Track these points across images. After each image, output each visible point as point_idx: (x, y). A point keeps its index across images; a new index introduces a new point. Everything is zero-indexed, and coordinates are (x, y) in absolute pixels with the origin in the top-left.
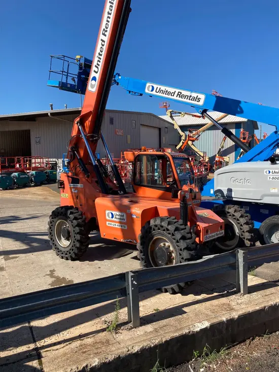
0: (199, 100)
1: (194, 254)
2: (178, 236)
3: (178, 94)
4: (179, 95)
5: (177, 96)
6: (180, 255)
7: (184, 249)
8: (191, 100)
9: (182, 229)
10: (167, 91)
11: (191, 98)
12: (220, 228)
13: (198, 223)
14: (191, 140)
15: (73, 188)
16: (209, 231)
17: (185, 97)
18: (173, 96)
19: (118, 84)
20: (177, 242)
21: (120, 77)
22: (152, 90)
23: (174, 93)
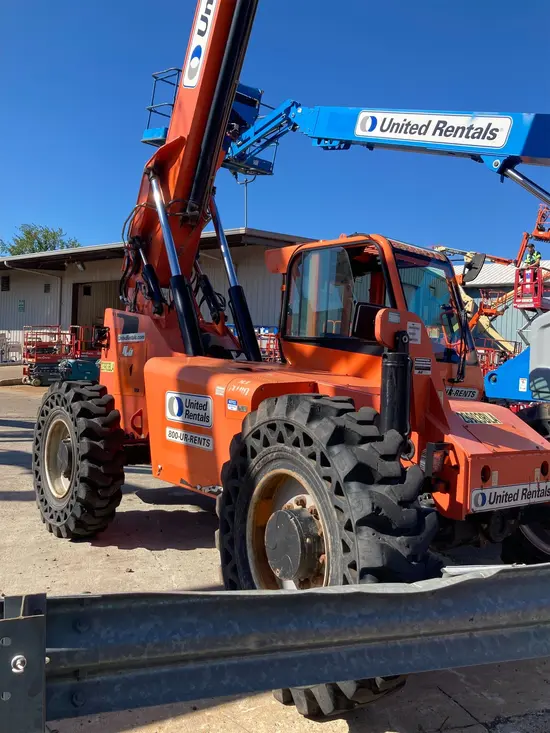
0: (493, 133)
1: (405, 552)
2: (343, 462)
3: (437, 128)
4: (441, 128)
5: (434, 134)
6: (346, 549)
7: (361, 523)
8: (473, 137)
9: (365, 440)
10: (409, 124)
11: (472, 132)
12: (538, 472)
13: (449, 438)
14: (486, 314)
15: (124, 344)
16: (495, 475)
17: (454, 131)
18: (424, 134)
19: (294, 129)
20: (339, 491)
21: (300, 110)
22: (372, 128)
23: (427, 127)
